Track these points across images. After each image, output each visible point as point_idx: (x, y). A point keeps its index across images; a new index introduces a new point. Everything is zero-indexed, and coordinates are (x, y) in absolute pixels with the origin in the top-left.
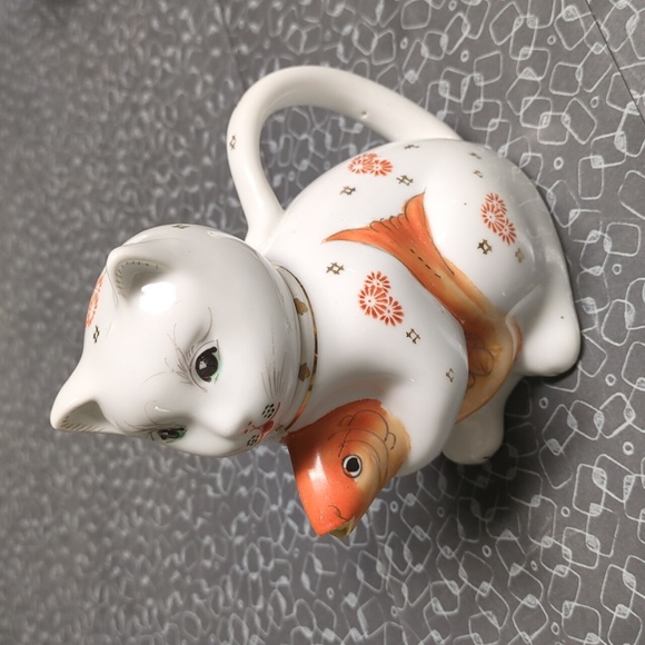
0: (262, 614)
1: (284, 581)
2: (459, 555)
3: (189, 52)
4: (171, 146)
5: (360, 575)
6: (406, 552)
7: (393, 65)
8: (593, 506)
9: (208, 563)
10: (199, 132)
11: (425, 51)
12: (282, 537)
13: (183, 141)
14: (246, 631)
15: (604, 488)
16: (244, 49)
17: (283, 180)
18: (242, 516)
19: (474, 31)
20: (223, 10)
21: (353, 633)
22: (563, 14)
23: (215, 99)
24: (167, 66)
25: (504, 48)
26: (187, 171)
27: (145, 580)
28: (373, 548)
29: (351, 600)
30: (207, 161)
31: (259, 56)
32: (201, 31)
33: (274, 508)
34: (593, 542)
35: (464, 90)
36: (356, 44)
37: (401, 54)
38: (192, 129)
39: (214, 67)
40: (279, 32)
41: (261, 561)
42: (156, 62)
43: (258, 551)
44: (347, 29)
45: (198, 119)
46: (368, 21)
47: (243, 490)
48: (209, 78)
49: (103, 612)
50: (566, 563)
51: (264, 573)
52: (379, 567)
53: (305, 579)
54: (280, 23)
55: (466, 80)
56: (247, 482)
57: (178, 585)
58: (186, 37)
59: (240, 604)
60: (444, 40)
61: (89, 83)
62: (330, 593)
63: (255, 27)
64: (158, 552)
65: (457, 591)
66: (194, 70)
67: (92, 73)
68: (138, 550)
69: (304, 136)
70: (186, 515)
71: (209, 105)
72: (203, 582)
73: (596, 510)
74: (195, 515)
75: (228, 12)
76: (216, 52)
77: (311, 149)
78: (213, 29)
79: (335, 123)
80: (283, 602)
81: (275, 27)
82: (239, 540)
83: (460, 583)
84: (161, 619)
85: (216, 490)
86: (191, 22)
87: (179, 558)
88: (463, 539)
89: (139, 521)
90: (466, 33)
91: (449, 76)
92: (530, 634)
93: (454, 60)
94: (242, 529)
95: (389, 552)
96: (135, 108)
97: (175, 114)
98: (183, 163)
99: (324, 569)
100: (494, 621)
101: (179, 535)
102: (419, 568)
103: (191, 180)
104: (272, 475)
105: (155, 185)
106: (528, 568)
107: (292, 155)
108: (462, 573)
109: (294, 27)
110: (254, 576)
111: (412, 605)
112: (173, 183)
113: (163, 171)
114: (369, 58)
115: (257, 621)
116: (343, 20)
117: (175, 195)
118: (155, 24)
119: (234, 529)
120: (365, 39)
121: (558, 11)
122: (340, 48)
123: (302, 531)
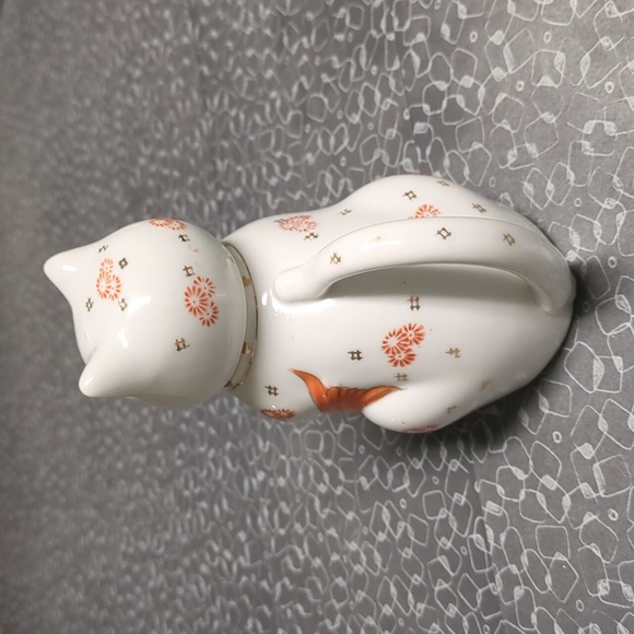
0: (190, 522)
1: (204, 505)
2: (306, 533)
3: (169, 51)
4: (153, 126)
5: (249, 521)
6: (276, 517)
7: (298, 143)
8: (380, 533)
9: (159, 471)
10: (172, 125)
11: (320, 142)
12: (205, 472)
13: (160, 126)
14: (179, 530)
15: (387, 523)
16: (206, 70)
17: (224, 197)
18: (182, 446)
19: (351, 144)
20: (193, 26)
21: (241, 559)
22: (403, 163)
23: (183, 102)
24: (153, 54)
25: (367, 168)
26: (162, 153)
27: (120, 465)
28: (258, 505)
29: (242, 536)
30: (176, 152)
31: (214, 82)
32: (178, 36)
33: (202, 449)
34: (378, 557)
35: (341, 188)
36: (278, 111)
37: (305, 136)
38: (167, 119)
39: (185, 73)
40: (229, 70)
41: (191, 484)
42: (145, 45)
43: (190, 475)
44: (273, 94)
45: (172, 113)
46: (286, 95)
47: (183, 427)
48: (181, 82)
49: (92, 477)
50: (361, 565)
51: (192, 494)
52: (260, 521)
53: (216, 509)
54: (231, 62)
55: (342, 181)
56: (187, 422)
57: (140, 478)
58: (168, 36)
59: (177, 510)
60: (332, 141)
61: (98, 36)
62: (231, 525)
63: (214, 55)
64: (129, 448)
65: (301, 557)
66: (171, 68)
67: (101, 28)
68: (116, 441)
69: (239, 168)
70: (148, 428)
71: (180, 105)
72: (156, 483)
73: (382, 537)
74: (155, 430)
75: (197, 31)
76: (186, 62)
77: (244, 181)
78: (186, 40)
79: (260, 169)
80: (202, 520)
81: (227, 64)
82: (179, 463)
83: (304, 553)
84: (129, 499)
85: (167, 418)
86: (171, 24)
87: (142, 459)
88: (308, 523)
89: (118, 419)
90: (346, 142)
91: (332, 171)
92: (338, 602)
93: (335, 160)
94: (181, 456)
95: (266, 512)
96: (130, 78)
97: (157, 99)
98: (159, 145)
99: (229, 506)
100: (320, 586)
101: (143, 442)
102: (282, 532)
103: (164, 162)
104: (202, 424)
105: (141, 154)
106: (342, 559)
107: (232, 179)
108: (306, 546)
109: (239, 71)
110: (187, 493)
111: (277, 555)
112: (152, 158)
113: (146, 143)
114: (285, 126)
115: (187, 526)
116: (271, 84)
117: (153, 169)
118: (147, 10)
119: (177, 452)
120: (284, 110)
121: (401, 159)
122: (268, 109)
123: (217, 473)
